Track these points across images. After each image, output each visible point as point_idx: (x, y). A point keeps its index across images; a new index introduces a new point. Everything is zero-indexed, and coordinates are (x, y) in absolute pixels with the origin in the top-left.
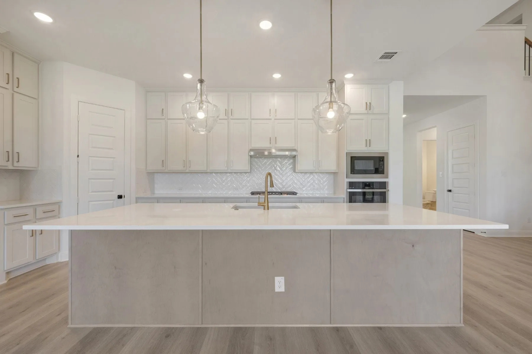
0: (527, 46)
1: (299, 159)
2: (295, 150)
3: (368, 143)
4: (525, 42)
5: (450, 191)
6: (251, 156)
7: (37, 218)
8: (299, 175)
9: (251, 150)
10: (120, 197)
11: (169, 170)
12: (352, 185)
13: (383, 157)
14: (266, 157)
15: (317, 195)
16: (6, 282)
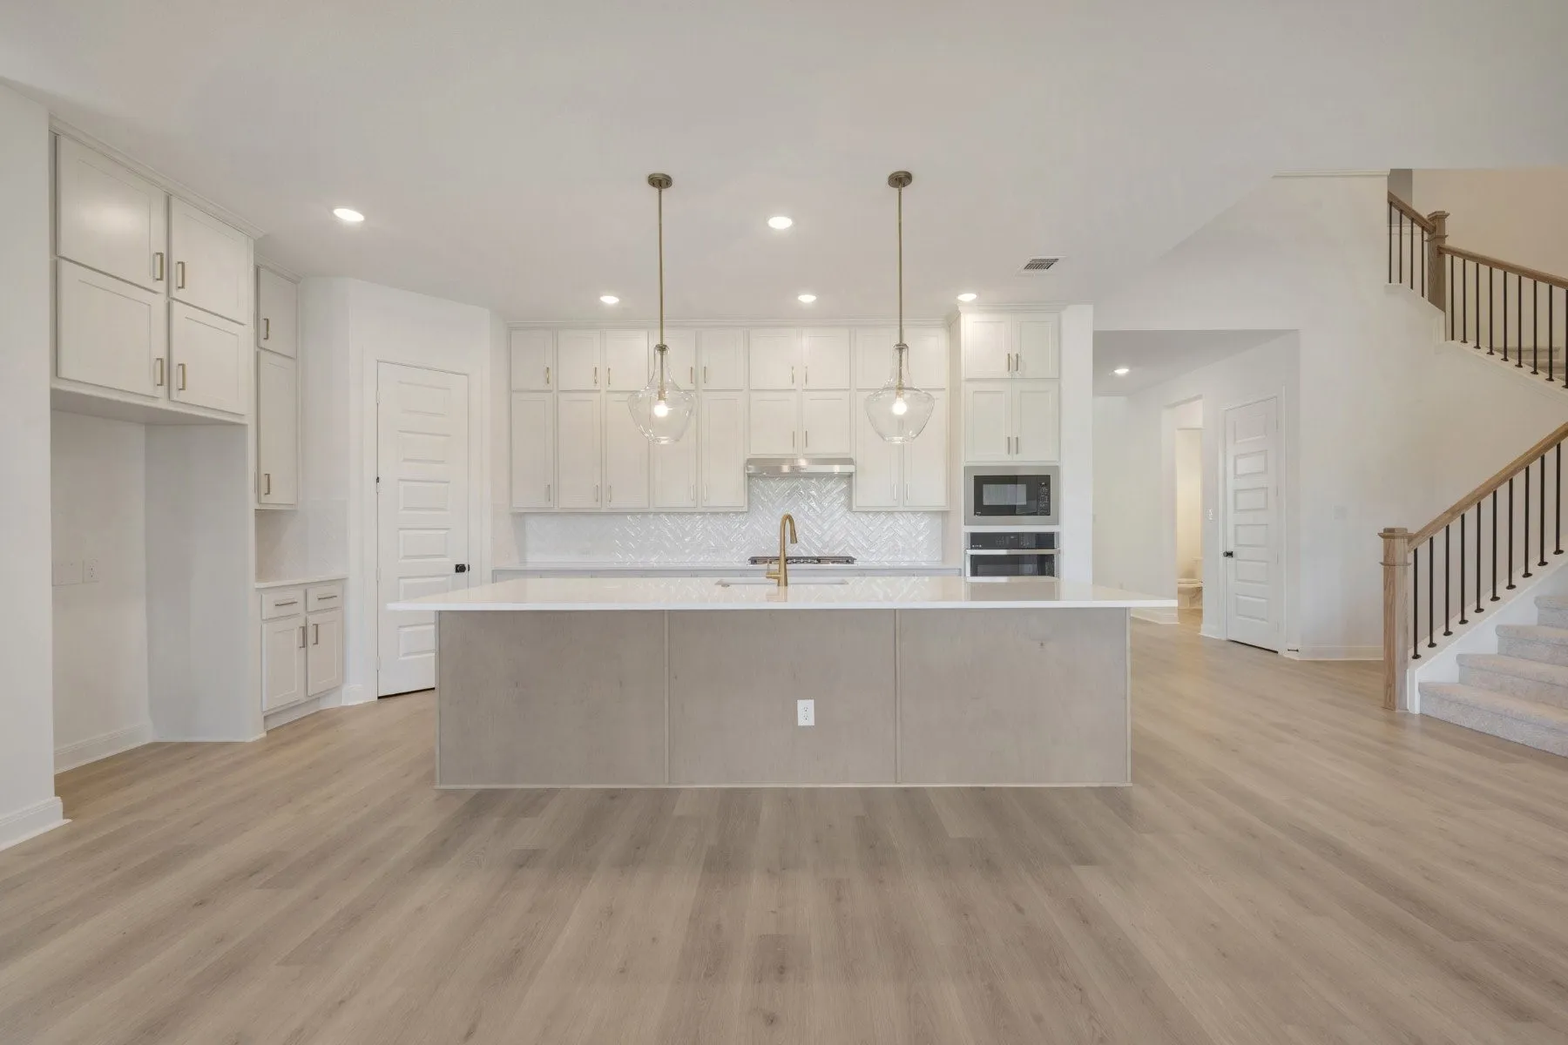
0: (1396, 213)
1: (859, 480)
2: (850, 461)
3: (1014, 445)
4: (1391, 204)
5: (1229, 554)
6: (750, 476)
7: (309, 610)
8: (863, 518)
9: (750, 461)
10: (460, 569)
11: (562, 508)
12: (977, 540)
13: (1047, 478)
14: (784, 477)
15: (904, 565)
16: (264, 735)
